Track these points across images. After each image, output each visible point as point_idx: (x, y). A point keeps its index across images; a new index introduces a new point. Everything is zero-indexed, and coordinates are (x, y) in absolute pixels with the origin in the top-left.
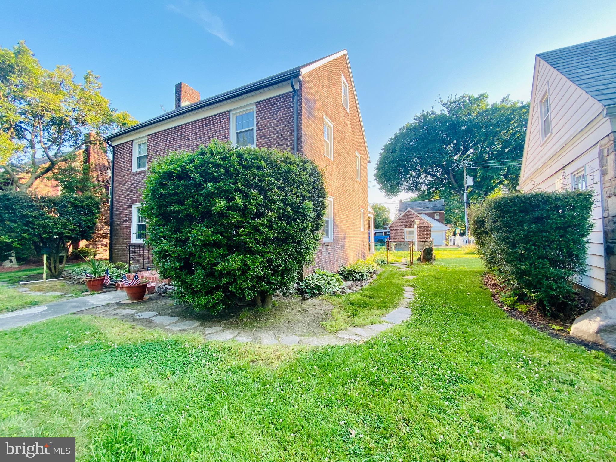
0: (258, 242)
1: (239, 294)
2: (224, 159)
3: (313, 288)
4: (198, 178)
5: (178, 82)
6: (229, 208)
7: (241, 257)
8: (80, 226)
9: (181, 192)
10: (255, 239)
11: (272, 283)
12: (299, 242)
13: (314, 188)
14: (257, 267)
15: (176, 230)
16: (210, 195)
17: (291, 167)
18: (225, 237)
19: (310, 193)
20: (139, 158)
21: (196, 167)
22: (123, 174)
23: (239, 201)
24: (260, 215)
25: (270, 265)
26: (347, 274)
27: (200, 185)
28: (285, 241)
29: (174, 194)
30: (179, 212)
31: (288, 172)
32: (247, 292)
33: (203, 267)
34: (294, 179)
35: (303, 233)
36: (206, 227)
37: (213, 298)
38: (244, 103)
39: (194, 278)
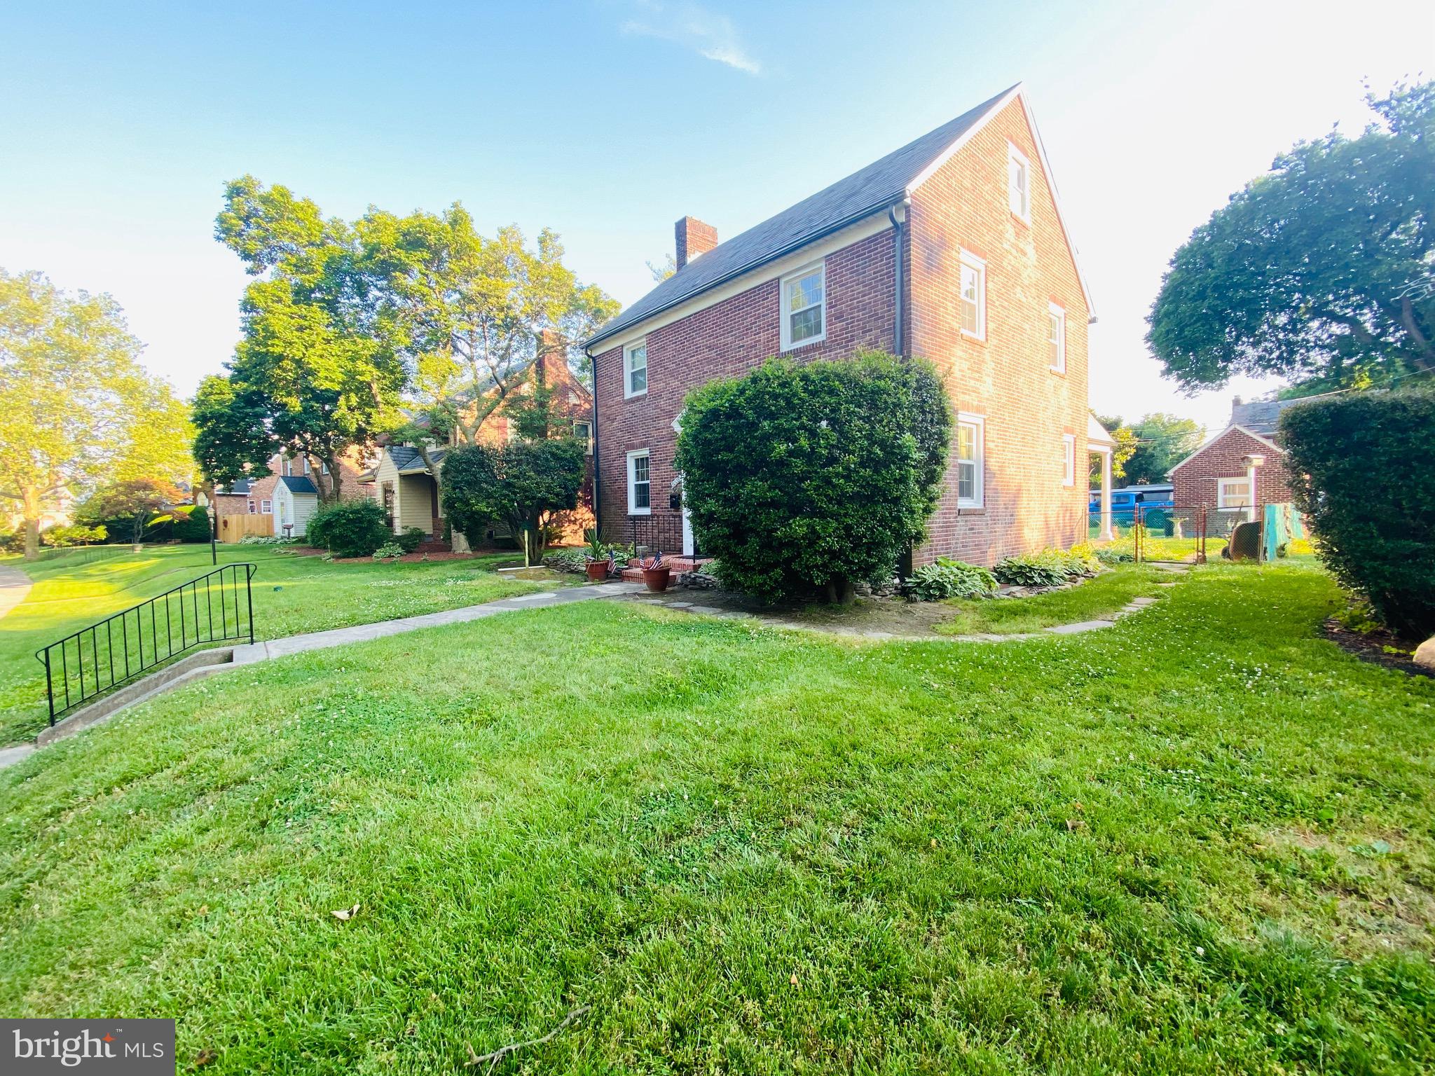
0: (830, 500)
1: (805, 575)
2: (783, 385)
3: (929, 587)
4: (750, 414)
5: (680, 218)
6: (791, 453)
7: (807, 521)
8: (566, 488)
9: (731, 436)
10: (826, 496)
11: (853, 563)
12: (896, 501)
13: (924, 412)
14: (830, 536)
15: (724, 485)
16: (767, 437)
17: (882, 383)
18: (786, 493)
19: (914, 420)
20: (633, 374)
21: (749, 401)
22: (610, 403)
23: (804, 442)
24: (832, 460)
25: (849, 535)
26: (1015, 573)
27: (753, 424)
28: (870, 499)
29: (721, 439)
30: (727, 462)
31: (877, 392)
32: (815, 572)
33: (758, 535)
34: (886, 402)
35: (901, 486)
36: (761, 480)
37: (770, 578)
38: (804, 261)
39: (746, 550)
